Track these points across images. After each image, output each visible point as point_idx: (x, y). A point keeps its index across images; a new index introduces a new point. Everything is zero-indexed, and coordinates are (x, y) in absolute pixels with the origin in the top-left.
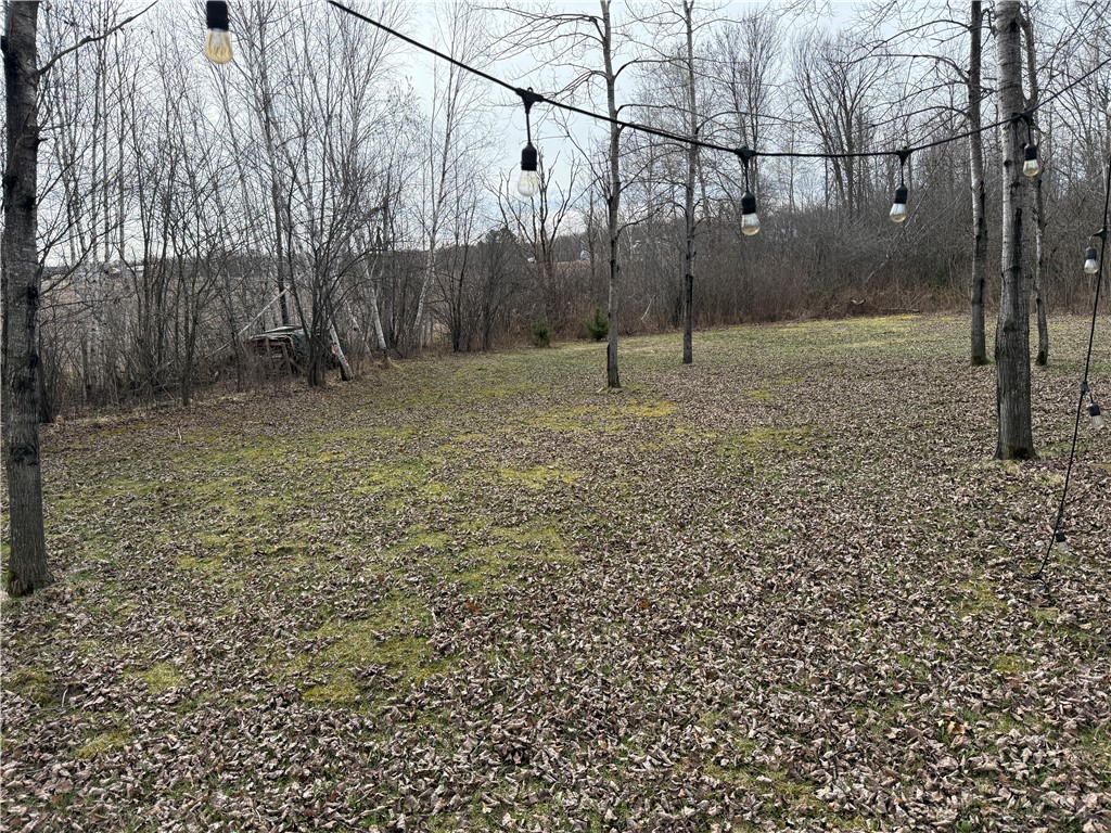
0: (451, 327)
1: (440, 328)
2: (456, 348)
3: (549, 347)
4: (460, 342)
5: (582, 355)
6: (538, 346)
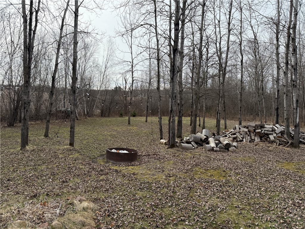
0: (101, 111)
1: (99, 111)
2: (102, 116)
4: (103, 114)
6: (120, 117)
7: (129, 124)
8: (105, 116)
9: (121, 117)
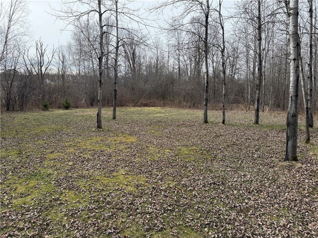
2: (8, 110)
3: (48, 111)
5: (65, 114)
7: (99, 127)
8: (13, 110)
9: (45, 110)
